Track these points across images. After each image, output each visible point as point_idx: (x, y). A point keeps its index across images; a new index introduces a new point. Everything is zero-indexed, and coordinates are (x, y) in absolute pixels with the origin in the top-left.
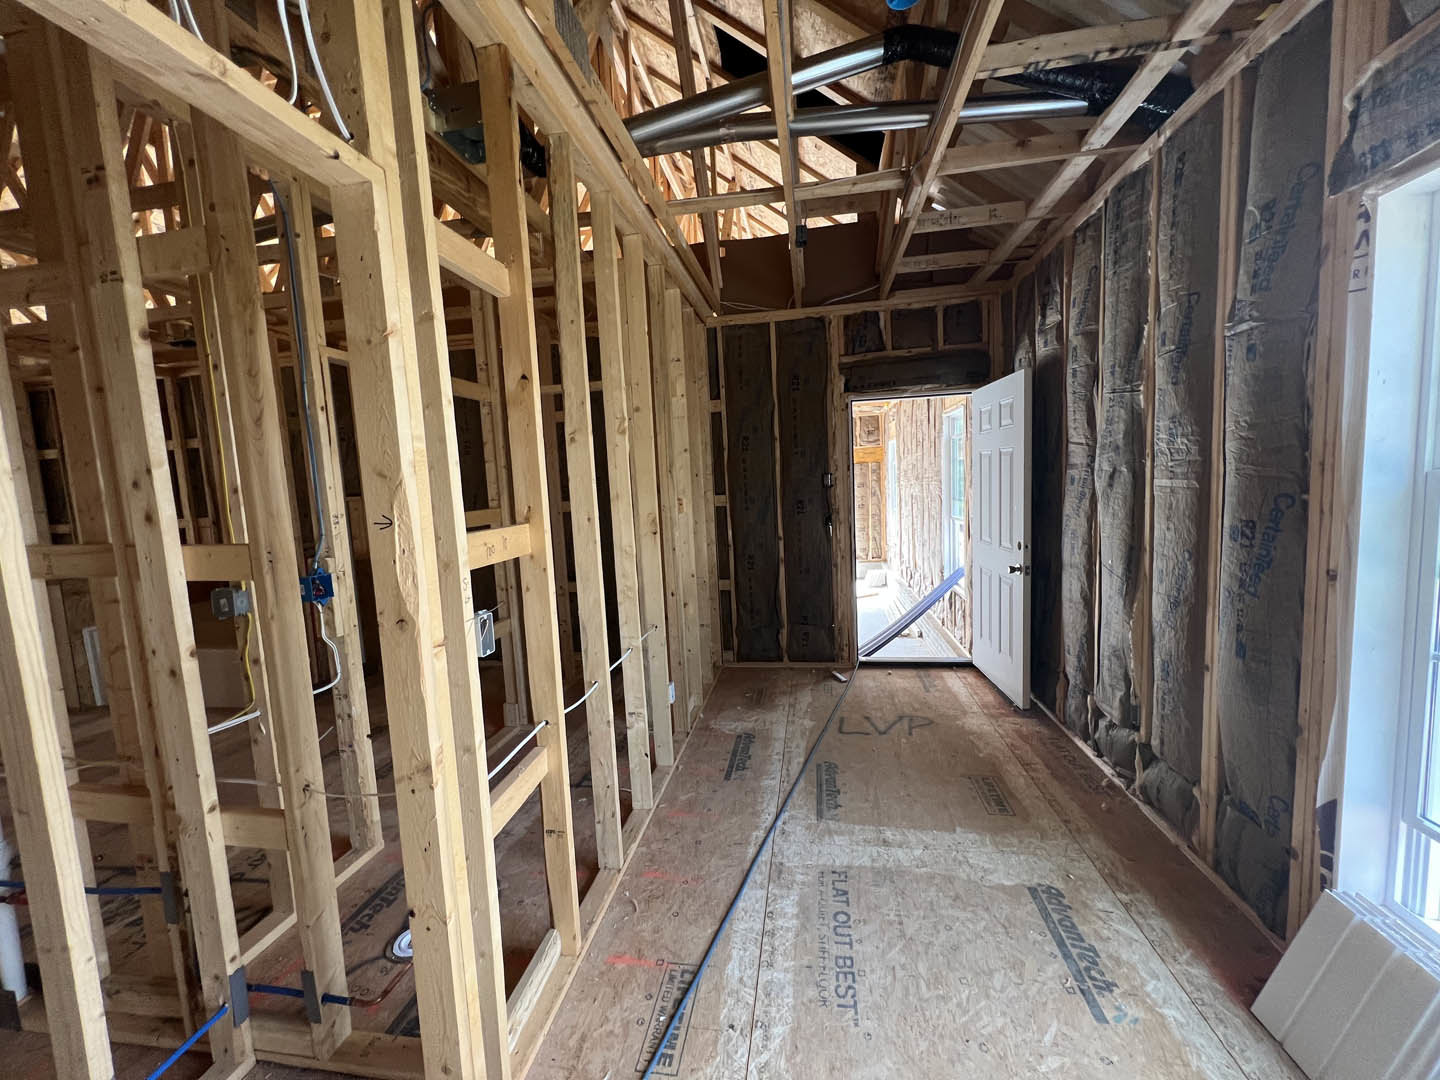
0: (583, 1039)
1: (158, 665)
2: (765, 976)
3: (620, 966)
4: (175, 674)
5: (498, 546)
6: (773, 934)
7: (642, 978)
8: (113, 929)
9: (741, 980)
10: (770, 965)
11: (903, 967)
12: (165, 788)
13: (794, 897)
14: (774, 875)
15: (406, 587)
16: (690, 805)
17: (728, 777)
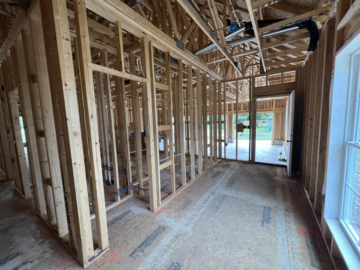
0: (172, 204)
1: (125, 141)
2: (203, 205)
3: (181, 198)
4: (127, 142)
5: (164, 128)
6: (207, 200)
7: (183, 200)
8: (120, 179)
9: (199, 204)
10: (204, 204)
11: (228, 210)
12: (125, 158)
13: (214, 197)
14: (212, 193)
15: (149, 132)
16: (202, 181)
17: (212, 178)
